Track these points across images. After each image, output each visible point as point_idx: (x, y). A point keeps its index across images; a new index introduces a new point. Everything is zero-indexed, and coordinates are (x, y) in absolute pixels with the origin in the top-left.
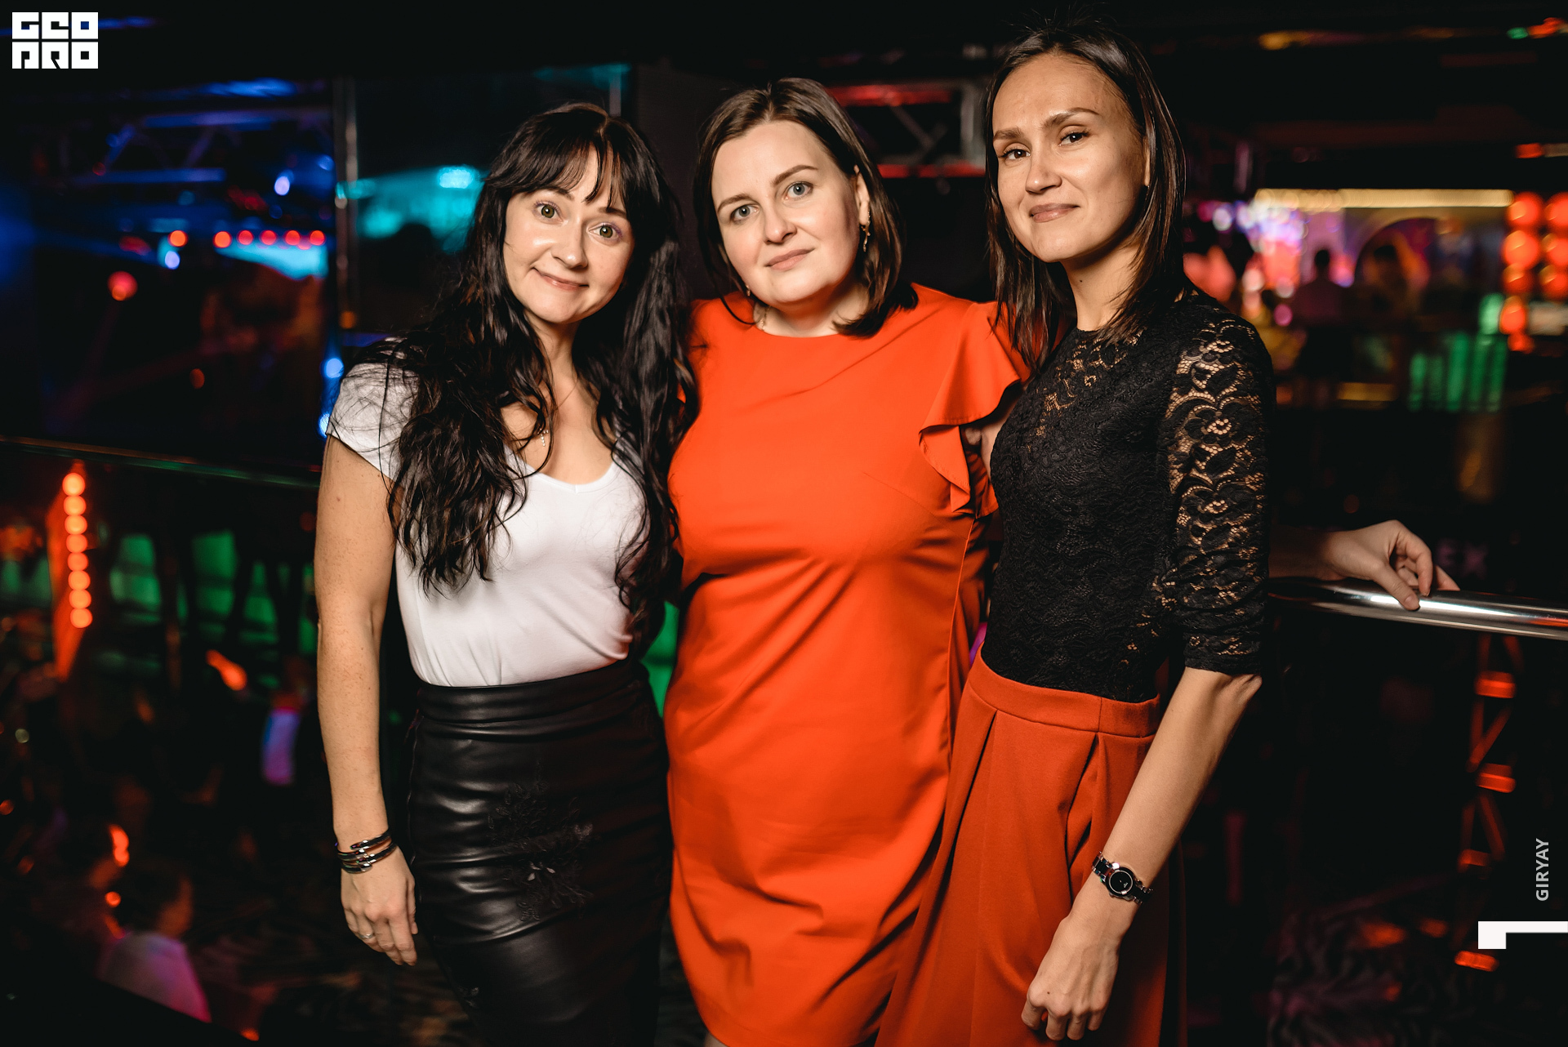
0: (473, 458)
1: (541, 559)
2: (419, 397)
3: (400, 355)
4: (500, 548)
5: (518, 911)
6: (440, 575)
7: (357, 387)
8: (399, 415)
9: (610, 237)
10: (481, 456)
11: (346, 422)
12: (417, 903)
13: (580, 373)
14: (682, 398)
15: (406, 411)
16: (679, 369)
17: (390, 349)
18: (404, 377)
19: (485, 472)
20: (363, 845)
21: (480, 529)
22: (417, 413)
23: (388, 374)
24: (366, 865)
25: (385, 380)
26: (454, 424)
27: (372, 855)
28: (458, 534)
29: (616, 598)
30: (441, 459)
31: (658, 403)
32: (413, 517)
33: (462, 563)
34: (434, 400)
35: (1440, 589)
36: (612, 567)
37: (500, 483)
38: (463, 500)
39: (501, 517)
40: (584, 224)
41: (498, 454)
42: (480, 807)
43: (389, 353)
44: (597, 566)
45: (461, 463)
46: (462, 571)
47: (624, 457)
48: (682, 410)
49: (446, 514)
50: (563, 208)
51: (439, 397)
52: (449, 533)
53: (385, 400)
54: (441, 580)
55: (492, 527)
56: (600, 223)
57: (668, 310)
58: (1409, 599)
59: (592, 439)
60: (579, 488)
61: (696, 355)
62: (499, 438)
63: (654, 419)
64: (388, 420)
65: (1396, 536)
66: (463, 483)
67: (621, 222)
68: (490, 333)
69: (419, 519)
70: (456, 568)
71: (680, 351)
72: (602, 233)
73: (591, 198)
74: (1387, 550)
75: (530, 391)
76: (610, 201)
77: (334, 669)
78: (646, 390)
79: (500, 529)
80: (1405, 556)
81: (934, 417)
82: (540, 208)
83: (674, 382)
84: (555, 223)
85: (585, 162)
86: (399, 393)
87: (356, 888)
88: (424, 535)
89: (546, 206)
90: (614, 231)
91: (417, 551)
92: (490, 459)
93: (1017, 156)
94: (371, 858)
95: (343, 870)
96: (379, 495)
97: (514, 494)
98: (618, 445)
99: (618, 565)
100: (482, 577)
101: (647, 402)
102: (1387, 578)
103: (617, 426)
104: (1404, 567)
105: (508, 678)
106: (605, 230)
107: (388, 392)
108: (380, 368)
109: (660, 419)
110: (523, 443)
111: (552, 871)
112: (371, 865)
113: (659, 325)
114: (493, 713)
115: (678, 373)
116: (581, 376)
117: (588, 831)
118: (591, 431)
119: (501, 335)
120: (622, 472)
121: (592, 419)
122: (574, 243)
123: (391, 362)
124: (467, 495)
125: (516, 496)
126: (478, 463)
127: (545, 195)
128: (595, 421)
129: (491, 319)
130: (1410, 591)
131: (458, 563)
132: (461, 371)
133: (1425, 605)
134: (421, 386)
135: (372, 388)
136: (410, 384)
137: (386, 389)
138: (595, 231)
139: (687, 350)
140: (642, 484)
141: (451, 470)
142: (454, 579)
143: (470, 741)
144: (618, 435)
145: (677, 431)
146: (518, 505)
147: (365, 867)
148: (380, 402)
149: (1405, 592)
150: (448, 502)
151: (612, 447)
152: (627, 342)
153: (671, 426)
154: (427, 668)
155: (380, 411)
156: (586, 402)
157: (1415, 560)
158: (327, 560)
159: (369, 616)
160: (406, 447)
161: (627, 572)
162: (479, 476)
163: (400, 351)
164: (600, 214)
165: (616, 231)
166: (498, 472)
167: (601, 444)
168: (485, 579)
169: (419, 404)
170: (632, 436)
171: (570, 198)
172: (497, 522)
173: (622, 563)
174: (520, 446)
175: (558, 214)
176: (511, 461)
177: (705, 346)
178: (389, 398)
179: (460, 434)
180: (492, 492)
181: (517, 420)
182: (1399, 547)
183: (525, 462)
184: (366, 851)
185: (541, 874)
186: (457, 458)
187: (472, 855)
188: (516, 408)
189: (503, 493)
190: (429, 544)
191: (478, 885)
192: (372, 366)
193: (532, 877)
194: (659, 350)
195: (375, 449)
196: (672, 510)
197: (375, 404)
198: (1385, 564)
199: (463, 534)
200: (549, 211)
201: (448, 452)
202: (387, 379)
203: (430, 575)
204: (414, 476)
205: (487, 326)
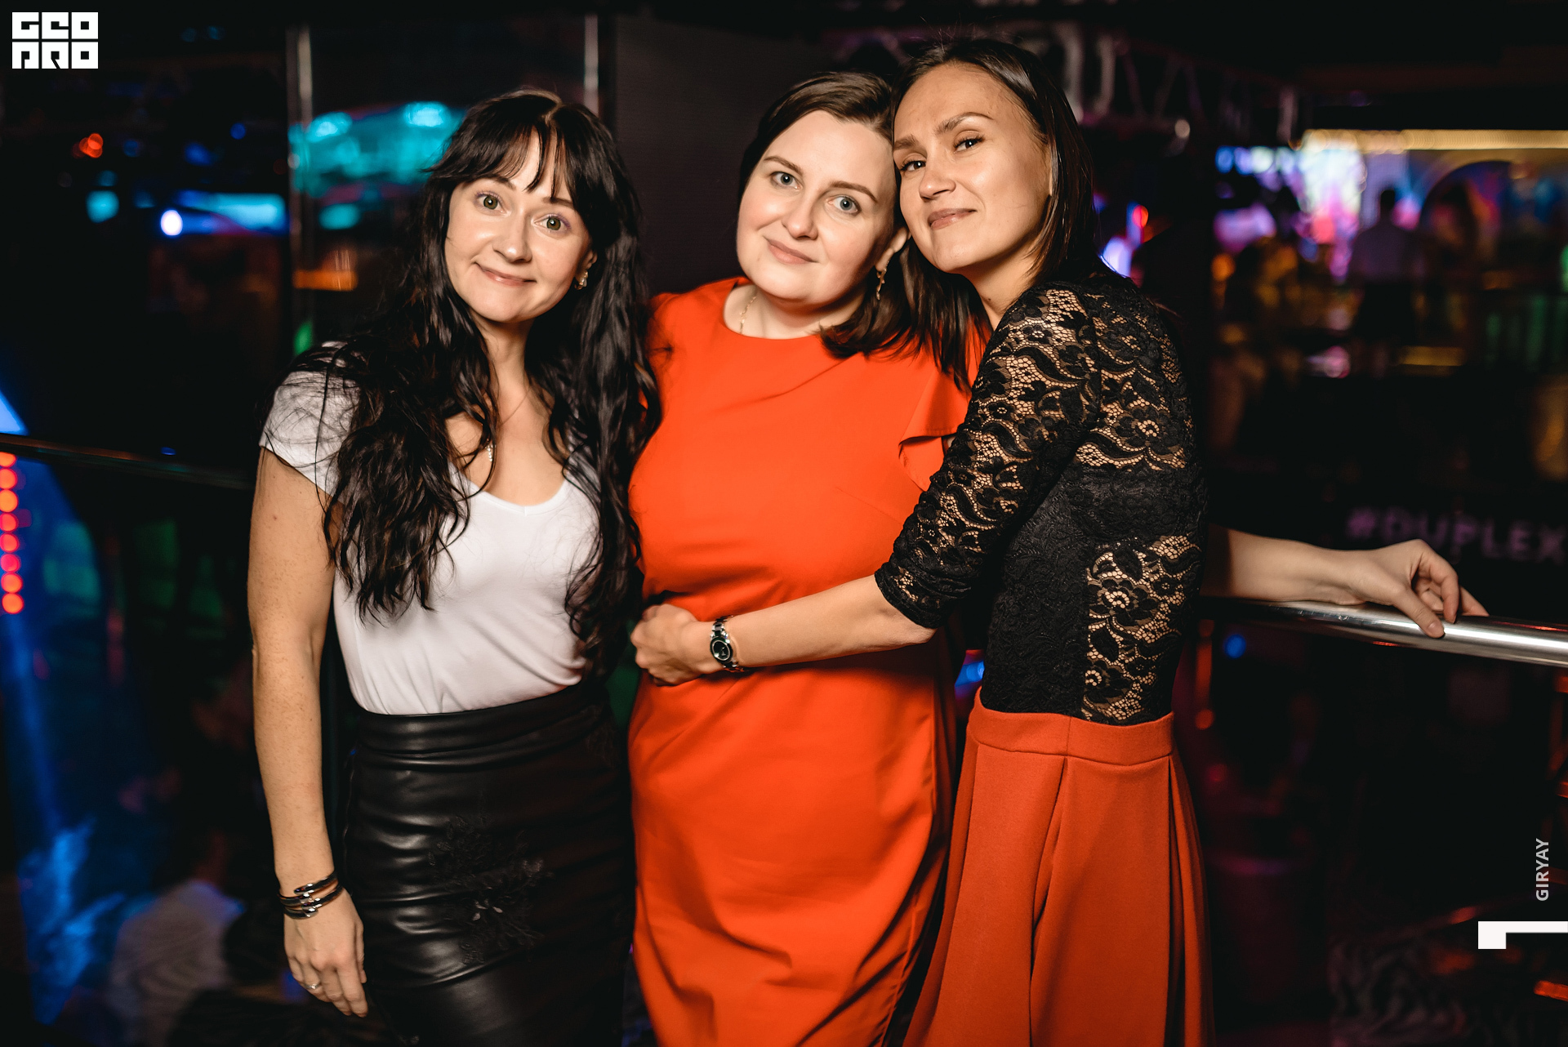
0: (416, 475)
1: (485, 586)
2: (359, 409)
3: (340, 363)
4: (442, 573)
5: (463, 952)
6: (378, 601)
7: (294, 397)
8: (339, 428)
9: (557, 229)
10: (424, 474)
11: (282, 434)
12: (366, 950)
13: (533, 379)
14: (645, 404)
15: (346, 423)
16: (640, 374)
17: (329, 356)
18: (345, 387)
19: (429, 492)
20: (309, 889)
21: (422, 553)
22: (358, 424)
23: (327, 384)
24: (312, 910)
25: (323, 391)
26: (397, 439)
27: (318, 900)
28: (398, 558)
29: (566, 626)
30: (383, 476)
31: (617, 411)
32: (350, 538)
33: (401, 589)
34: (376, 412)
35: (1467, 614)
36: (563, 593)
37: (442, 503)
38: (404, 521)
39: (444, 540)
40: (528, 216)
41: (443, 471)
42: (421, 842)
43: (328, 360)
44: (545, 591)
45: (403, 482)
46: (401, 598)
47: (577, 472)
48: (644, 415)
49: (387, 537)
50: (505, 199)
51: (381, 409)
52: (390, 555)
53: (323, 410)
54: (380, 608)
55: (434, 552)
56: (545, 215)
57: (627, 310)
58: (1432, 626)
59: (543, 454)
60: (529, 510)
61: (658, 360)
62: (441, 453)
63: (612, 427)
64: (326, 433)
65: (1418, 557)
66: (406, 503)
67: (568, 213)
68: (434, 333)
69: (357, 541)
70: (396, 595)
71: (640, 354)
72: (549, 225)
73: (533, 186)
74: (1408, 573)
75: (474, 400)
76: (553, 191)
77: (273, 700)
78: (604, 396)
79: (443, 554)
80: (1429, 579)
81: (916, 428)
82: (482, 200)
83: (635, 387)
84: (498, 214)
85: (527, 148)
86: (339, 404)
87: (300, 935)
88: (363, 559)
89: (488, 197)
90: (562, 224)
91: (356, 574)
92: (434, 478)
93: (917, 167)
94: (316, 903)
95: (287, 919)
96: (314, 513)
97: (457, 516)
98: (572, 461)
99: (568, 592)
100: (424, 605)
101: (605, 411)
102: (1408, 602)
103: (571, 438)
104: (1428, 590)
105: (449, 707)
106: (553, 223)
107: (327, 402)
108: (318, 378)
109: (619, 428)
110: (467, 459)
111: (499, 911)
112: (316, 910)
113: (618, 328)
114: (434, 743)
115: (638, 378)
116: (534, 384)
117: (538, 866)
118: (542, 444)
119: (445, 335)
120: (576, 490)
121: (543, 431)
122: (515, 235)
123: (330, 371)
124: (408, 516)
125: (460, 518)
126: (421, 480)
127: (486, 185)
128: (546, 432)
129: (435, 318)
130: (1434, 617)
131: (397, 589)
132: (404, 379)
133: (1451, 631)
134: (362, 396)
135: (309, 398)
136: (350, 395)
137: (325, 399)
138: (541, 224)
139: (647, 353)
140: (597, 503)
141: (393, 489)
142: (393, 606)
143: (409, 773)
144: (571, 449)
145: (638, 438)
146: (461, 525)
147: (310, 912)
148: (318, 413)
149: (1429, 619)
150: (388, 523)
151: (564, 463)
152: (584, 346)
153: (631, 435)
154: (364, 695)
155: (318, 422)
156: (538, 411)
157: (1439, 584)
158: (262, 583)
159: (308, 642)
160: (344, 462)
161: (578, 599)
162: (422, 497)
163: (340, 359)
164: (545, 205)
165: (564, 222)
166: (441, 492)
167: (553, 461)
168: (426, 608)
169: (360, 416)
170: (587, 450)
171: (511, 187)
172: (439, 546)
173: (573, 587)
174: (464, 464)
175: (501, 205)
176: (455, 480)
177: (669, 349)
178: (327, 409)
179: (403, 449)
180: (436, 514)
181: (462, 432)
182: (1422, 568)
183: (469, 479)
184: (311, 894)
185: (488, 913)
186: (399, 476)
187: (412, 892)
188: (461, 419)
189: (446, 514)
190: (367, 568)
191: (417, 925)
192: (310, 375)
193: (478, 916)
194: (618, 352)
195: (312, 464)
196: (633, 528)
197: (312, 415)
198: (1407, 589)
199: (404, 558)
200: (491, 202)
201: (389, 469)
202: (326, 388)
203: (367, 601)
204: (352, 496)
205: (431, 327)
